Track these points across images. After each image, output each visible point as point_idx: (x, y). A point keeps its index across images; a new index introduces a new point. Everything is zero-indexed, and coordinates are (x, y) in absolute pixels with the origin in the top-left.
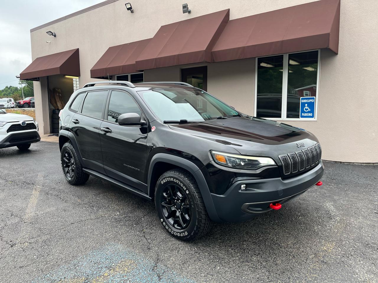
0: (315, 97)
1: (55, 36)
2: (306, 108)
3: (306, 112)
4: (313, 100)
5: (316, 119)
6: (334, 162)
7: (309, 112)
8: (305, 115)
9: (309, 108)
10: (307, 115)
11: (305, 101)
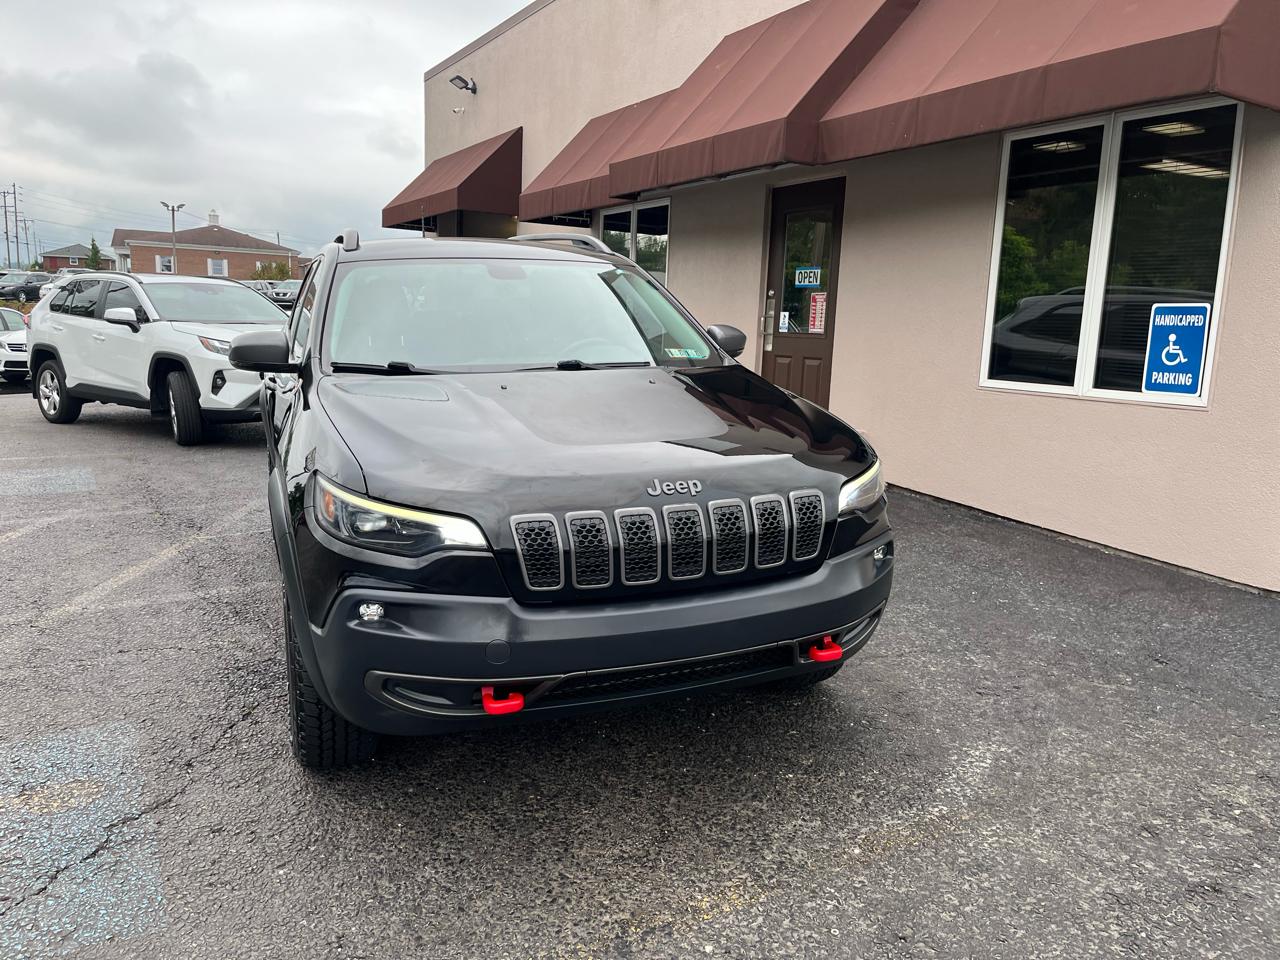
0: (1208, 306)
1: (474, 91)
2: (1172, 349)
3: (1170, 369)
4: (1201, 317)
5: (1203, 401)
6: (1262, 593)
7: (1179, 369)
8: (1166, 381)
9: (1180, 352)
10: (1172, 378)
11: (1169, 320)
